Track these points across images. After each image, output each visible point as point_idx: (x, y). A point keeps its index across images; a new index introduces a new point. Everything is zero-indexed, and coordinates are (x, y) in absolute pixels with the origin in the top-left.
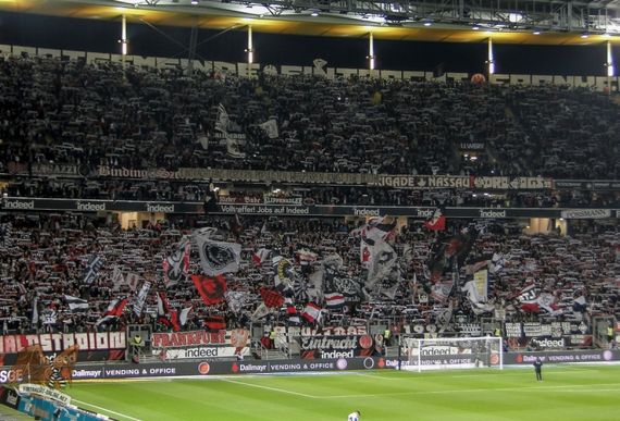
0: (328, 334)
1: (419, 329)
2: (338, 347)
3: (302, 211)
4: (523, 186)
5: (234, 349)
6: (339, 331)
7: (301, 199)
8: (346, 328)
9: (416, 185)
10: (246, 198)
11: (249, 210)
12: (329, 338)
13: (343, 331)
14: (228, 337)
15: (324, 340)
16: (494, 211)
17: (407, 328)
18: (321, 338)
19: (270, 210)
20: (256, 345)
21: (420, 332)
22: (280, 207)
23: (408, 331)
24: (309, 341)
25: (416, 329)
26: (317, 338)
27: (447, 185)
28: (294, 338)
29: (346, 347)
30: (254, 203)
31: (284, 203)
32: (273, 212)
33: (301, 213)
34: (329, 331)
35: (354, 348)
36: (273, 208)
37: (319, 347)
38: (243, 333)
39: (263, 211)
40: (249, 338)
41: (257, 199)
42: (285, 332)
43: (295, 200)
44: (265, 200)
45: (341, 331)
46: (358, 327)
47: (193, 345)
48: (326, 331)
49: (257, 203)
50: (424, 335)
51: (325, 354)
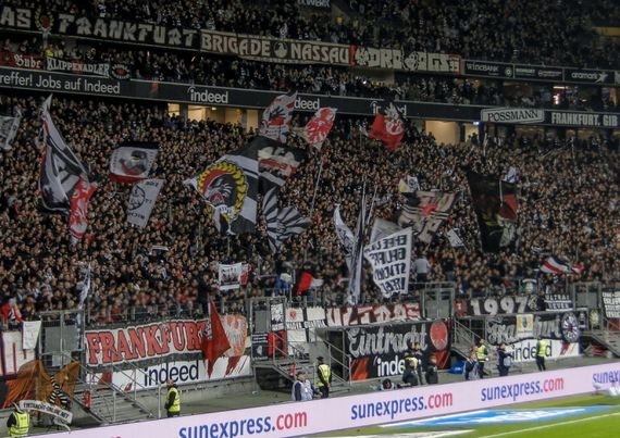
0: (365, 320)
1: (491, 307)
2: (400, 348)
3: (109, 89)
4: (422, 67)
5: (225, 362)
6: (382, 315)
7: (107, 66)
8: (391, 308)
9: (273, 55)
10: (18, 58)
11: (23, 81)
12: (386, 330)
13: (387, 312)
15: (380, 335)
17: (475, 304)
18: (375, 330)
19: (58, 84)
20: (259, 351)
21: (493, 312)
22: (74, 80)
23: (478, 312)
25: (487, 307)
27: (317, 58)
30: (30, 68)
31: (81, 73)
32: (63, 88)
33: (107, 93)
34: (367, 315)
35: (424, 349)
36: (63, 79)
37: (375, 351)
38: (237, 324)
39: (45, 83)
40: (249, 335)
41: (36, 60)
42: (302, 320)
43: (98, 67)
44: (49, 64)
45: (385, 315)
46: (408, 306)
47: (156, 356)
48: (363, 315)
49: (35, 68)
50: (515, 318)
51: (383, 364)
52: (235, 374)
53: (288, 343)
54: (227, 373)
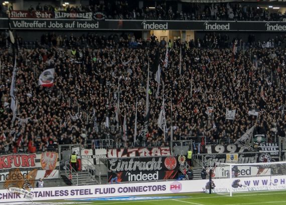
0: (133, 155)
1: (220, 149)
2: (144, 169)
3: (92, 26)
5: (44, 172)
6: (144, 153)
7: (91, 14)
8: (150, 150)
10: (38, 13)
11: (40, 25)
12: (135, 160)
13: (148, 152)
14: (38, 161)
15: (131, 162)
16: (279, 24)
17: (209, 148)
18: (128, 160)
19: (61, 25)
20: (65, 168)
21: (221, 152)
22: (70, 22)
23: (209, 152)
24: (117, 163)
25: (217, 149)
26: (124, 160)
28: (101, 160)
29: (151, 168)
30: (45, 18)
31: (75, 18)
32: (64, 27)
33: (91, 28)
34: (134, 153)
35: (159, 169)
36: (64, 23)
37: (126, 169)
38: (52, 156)
39: (54, 25)
40: (58, 160)
41: (48, 14)
42: (92, 155)
43: (85, 15)
44: (56, 15)
45: (145, 153)
46: (162, 148)
47: (4, 169)
48: (131, 152)
49: (48, 18)
50: (226, 155)
51: (132, 176)
52: (49, 177)
53: (81, 165)
54: (45, 177)
